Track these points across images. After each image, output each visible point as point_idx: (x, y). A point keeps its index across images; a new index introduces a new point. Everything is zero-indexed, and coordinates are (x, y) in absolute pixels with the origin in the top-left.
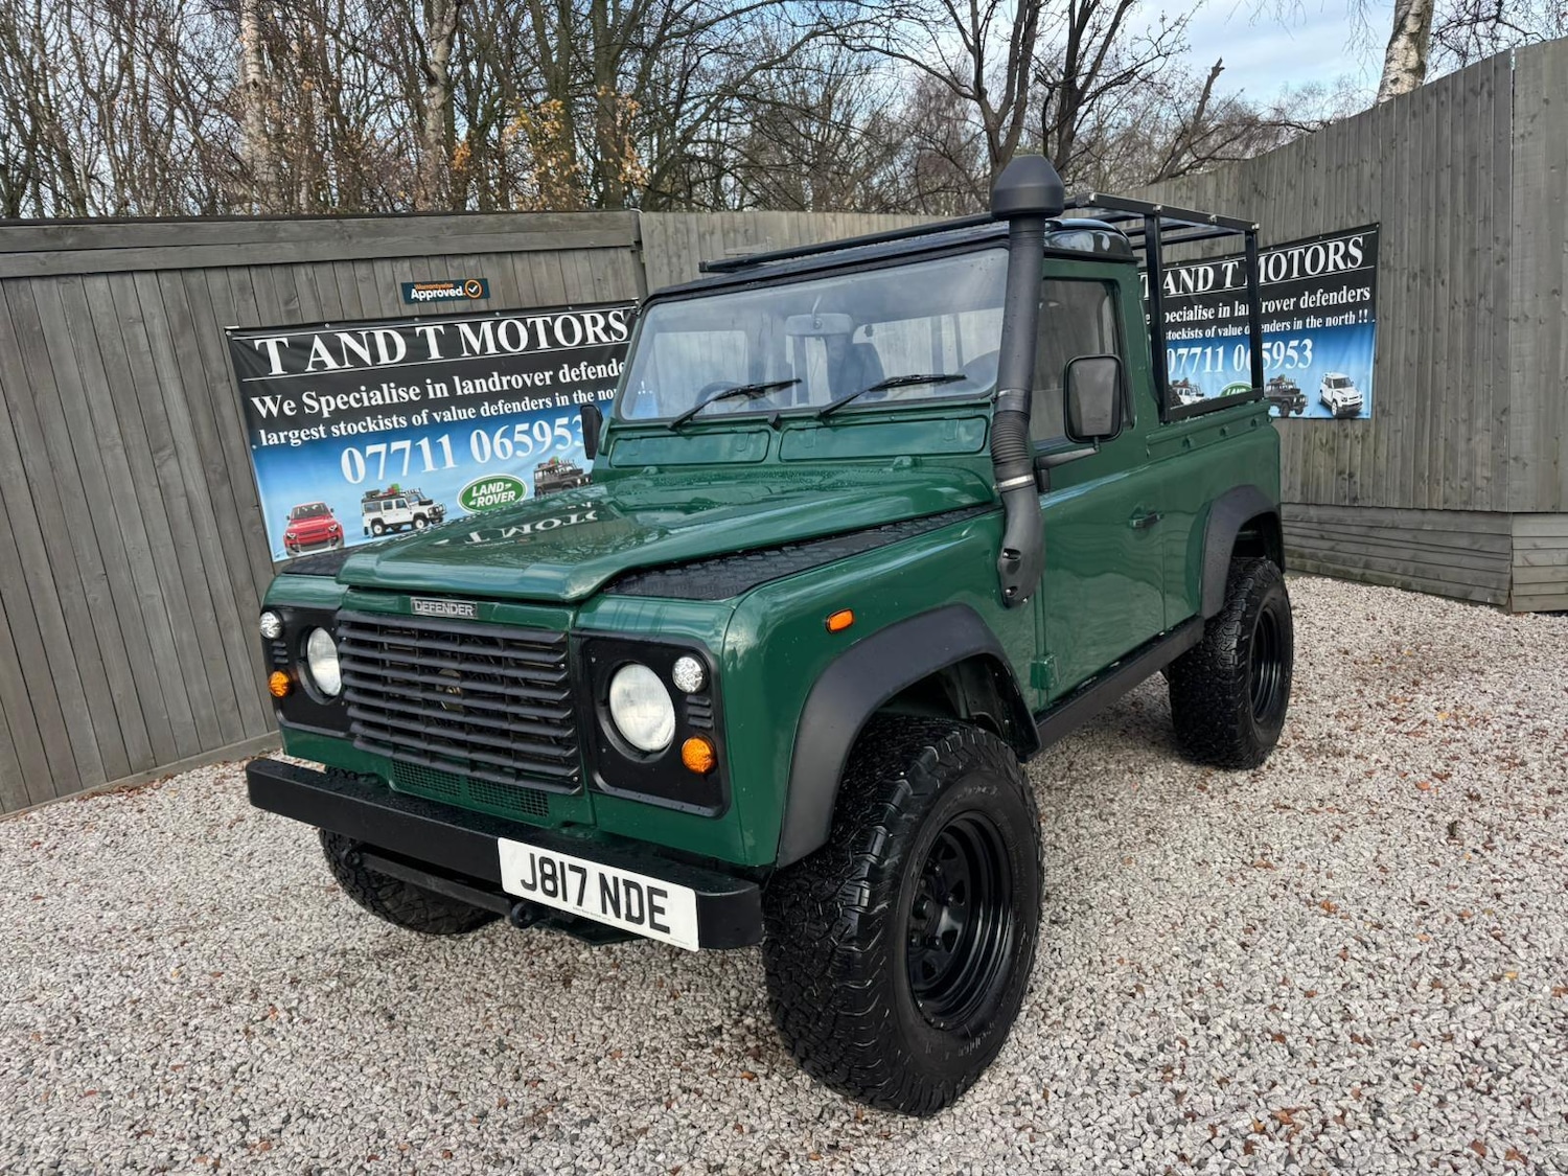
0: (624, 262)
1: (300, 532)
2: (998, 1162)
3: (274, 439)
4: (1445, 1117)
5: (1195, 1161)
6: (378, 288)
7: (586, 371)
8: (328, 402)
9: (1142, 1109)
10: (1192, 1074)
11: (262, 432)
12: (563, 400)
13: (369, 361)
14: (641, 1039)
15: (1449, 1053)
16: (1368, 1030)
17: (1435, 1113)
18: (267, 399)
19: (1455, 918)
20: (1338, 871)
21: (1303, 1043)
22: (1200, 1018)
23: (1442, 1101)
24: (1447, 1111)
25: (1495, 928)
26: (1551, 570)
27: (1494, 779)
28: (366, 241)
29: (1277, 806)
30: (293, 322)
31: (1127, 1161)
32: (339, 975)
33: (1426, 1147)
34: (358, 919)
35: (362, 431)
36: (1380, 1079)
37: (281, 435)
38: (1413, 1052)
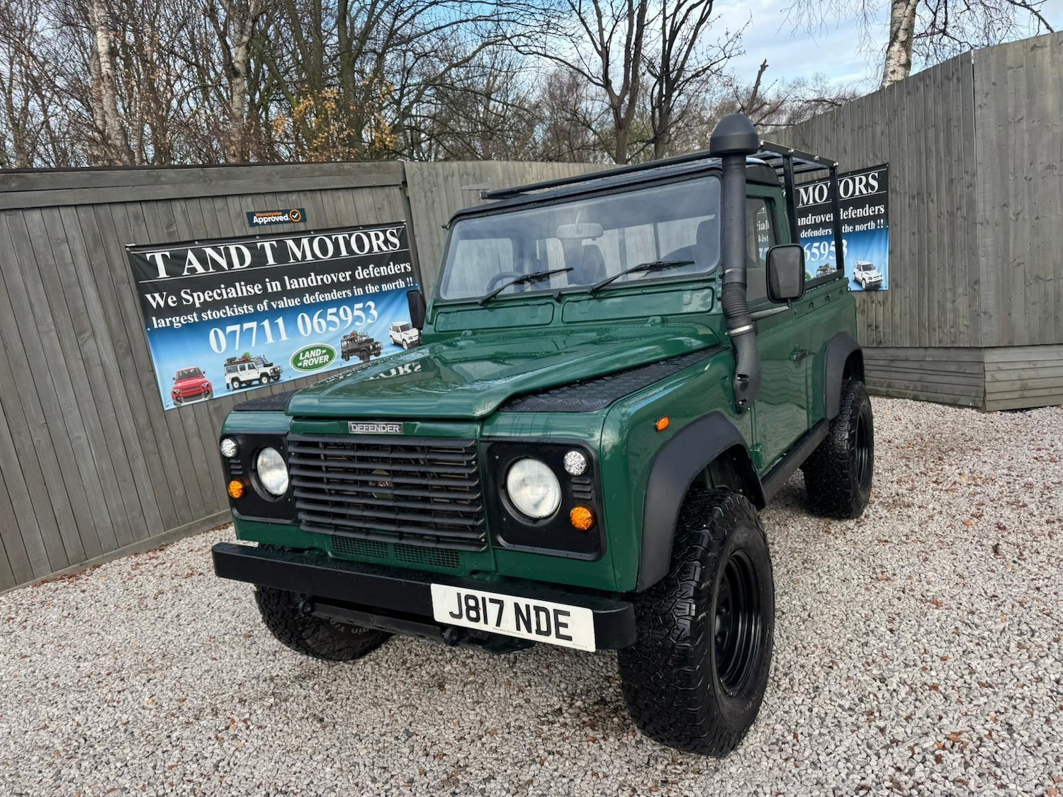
0: (394, 195)
1: (182, 389)
2: (779, 782)
3: (162, 323)
4: (1053, 730)
5: (906, 771)
6: (230, 217)
7: (373, 271)
8: (199, 296)
9: (862, 740)
10: (887, 715)
11: (154, 319)
12: (359, 292)
13: (226, 267)
14: (508, 721)
15: (1043, 689)
16: (988, 679)
17: (1046, 728)
18: (157, 295)
19: (1017, 604)
20: (933, 580)
21: (950, 691)
22: (880, 679)
23: (1048, 721)
24: (1054, 726)
25: (1044, 610)
26: (1009, 383)
27: (1011, 516)
28: (222, 183)
29: (880, 541)
30: (173, 241)
31: (863, 775)
32: (273, 694)
33: (1048, 749)
34: (274, 655)
35: (223, 316)
36: (1006, 709)
37: (167, 320)
38: (1020, 690)
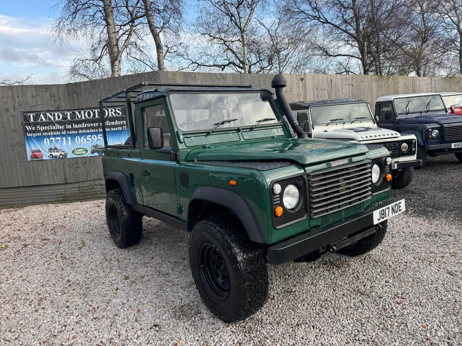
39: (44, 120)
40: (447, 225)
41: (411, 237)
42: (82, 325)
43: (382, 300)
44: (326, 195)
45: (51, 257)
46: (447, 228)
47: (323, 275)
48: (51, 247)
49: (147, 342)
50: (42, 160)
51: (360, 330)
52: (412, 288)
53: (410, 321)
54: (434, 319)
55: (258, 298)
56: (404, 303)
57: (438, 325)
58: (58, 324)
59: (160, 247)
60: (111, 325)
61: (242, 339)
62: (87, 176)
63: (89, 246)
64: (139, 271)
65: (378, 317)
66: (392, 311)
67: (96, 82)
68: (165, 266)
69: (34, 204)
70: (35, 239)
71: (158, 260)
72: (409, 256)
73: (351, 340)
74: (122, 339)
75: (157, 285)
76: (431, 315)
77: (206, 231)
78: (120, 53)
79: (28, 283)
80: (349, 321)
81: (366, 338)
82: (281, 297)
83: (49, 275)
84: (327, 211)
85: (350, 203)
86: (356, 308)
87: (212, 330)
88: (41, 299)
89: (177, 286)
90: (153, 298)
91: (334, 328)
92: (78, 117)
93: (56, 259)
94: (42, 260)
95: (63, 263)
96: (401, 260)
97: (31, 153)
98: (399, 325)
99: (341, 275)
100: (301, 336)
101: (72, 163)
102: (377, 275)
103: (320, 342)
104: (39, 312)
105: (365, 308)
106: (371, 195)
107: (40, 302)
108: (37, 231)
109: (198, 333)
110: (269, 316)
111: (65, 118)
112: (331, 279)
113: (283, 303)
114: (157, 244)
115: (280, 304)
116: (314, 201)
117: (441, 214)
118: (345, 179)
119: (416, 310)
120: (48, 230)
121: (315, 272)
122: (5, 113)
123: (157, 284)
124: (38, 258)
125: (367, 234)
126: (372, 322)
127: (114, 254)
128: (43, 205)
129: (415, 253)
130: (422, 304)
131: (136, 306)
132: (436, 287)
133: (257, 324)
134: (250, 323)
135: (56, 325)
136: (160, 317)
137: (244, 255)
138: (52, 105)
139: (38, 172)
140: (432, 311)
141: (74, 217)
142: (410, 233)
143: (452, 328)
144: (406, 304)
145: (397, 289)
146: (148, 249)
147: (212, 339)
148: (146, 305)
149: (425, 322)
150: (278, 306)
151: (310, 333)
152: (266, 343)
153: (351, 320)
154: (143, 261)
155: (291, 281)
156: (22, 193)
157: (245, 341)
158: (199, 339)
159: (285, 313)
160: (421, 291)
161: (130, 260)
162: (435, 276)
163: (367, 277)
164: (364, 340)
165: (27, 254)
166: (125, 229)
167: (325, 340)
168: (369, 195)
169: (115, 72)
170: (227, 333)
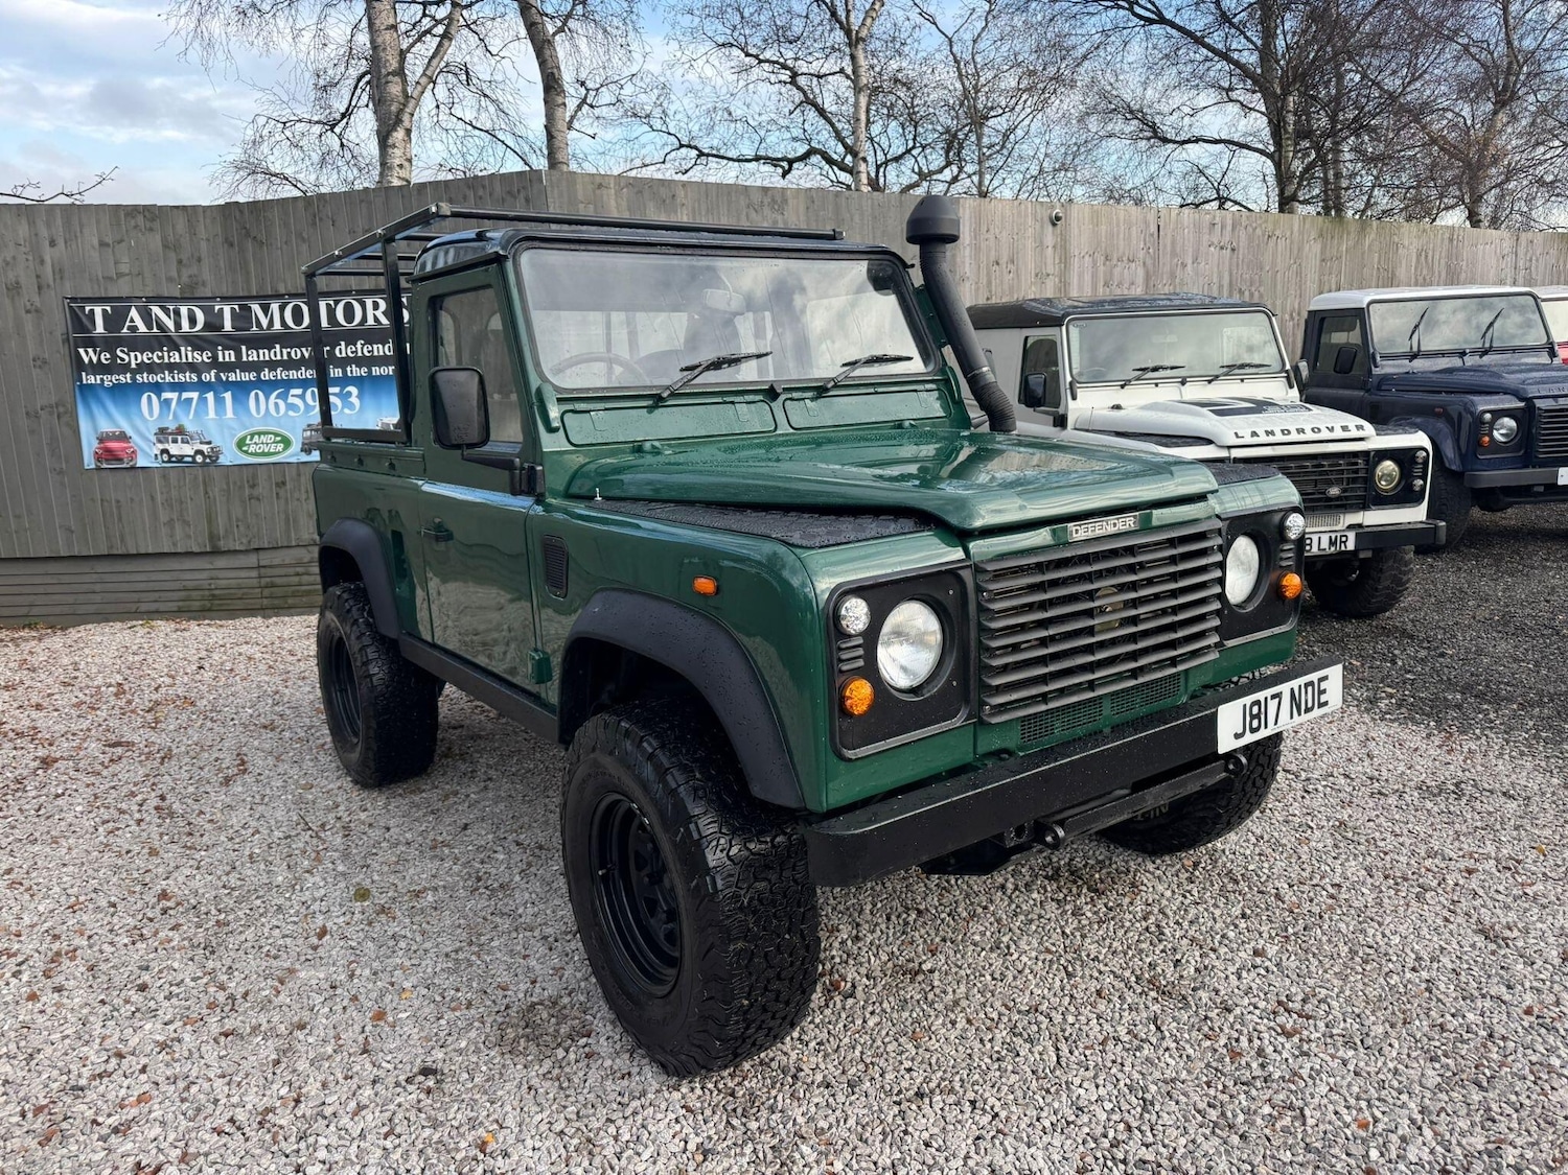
39: (142, 328)
40: (1506, 757)
41: (1372, 793)
42: (177, 1055)
43: (1232, 1020)
44: (1043, 642)
45: (124, 806)
46: (1502, 767)
47: (1040, 917)
48: (131, 771)
49: (386, 1129)
50: (133, 468)
51: (1134, 1124)
52: (1345, 979)
53: (1316, 1101)
54: (1404, 1097)
55: (778, 996)
56: (1305, 1033)
57: (1413, 1121)
58: (96, 1047)
59: (498, 789)
60: (277, 1062)
61: (716, 1137)
62: (288, 531)
63: (259, 774)
64: (412, 871)
65: (1205, 1079)
66: (1260, 1060)
67: (326, 201)
68: (501, 857)
69: (103, 617)
70: (85, 740)
71: (482, 835)
72: (1353, 863)
73: (1097, 1159)
74: (304, 1116)
75: (459, 926)
76: (1396, 1084)
77: (611, 753)
78: (412, 103)
79: (27, 897)
80: (1102, 1091)
81: (1150, 1157)
82: (879, 988)
83: (103, 871)
84: (1044, 698)
85: (1134, 673)
86: (1136, 1042)
87: (619, 1099)
88: (58, 954)
89: (528, 934)
90: (437, 970)
91: (1044, 1114)
92: (259, 324)
93: (137, 816)
94: (91, 815)
95: (161, 830)
96: (1322, 878)
97: (95, 444)
98: (1275, 1113)
99: (1101, 922)
100: (926, 1135)
101: (235, 483)
102: (1227, 927)
103: (987, 1161)
104: (44, 999)
105: (1165, 1045)
106: (1216, 645)
107: (53, 965)
108: (98, 712)
109: (565, 1107)
110: (825, 1056)
111: (213, 324)
112: (1063, 932)
113: (884, 1011)
114: (490, 779)
115: (872, 1013)
116: (996, 662)
117: (1492, 716)
118: (1122, 588)
119: (1345, 1063)
120: (133, 711)
121: (1014, 906)
122: (7, 301)
123: (462, 921)
124: (79, 809)
125: (1191, 784)
126: (1182, 1097)
127: (337, 806)
128: (134, 623)
129: (1373, 854)
130: (1369, 1042)
131: (374, 995)
132: (1428, 981)
133: (778, 1085)
134: (755, 1080)
135: (90, 1052)
136: (450, 1039)
137: (731, 846)
138: (170, 279)
139: (119, 508)
140: (1400, 1066)
141: (232, 670)
142: (1371, 779)
143: (1462, 1134)
144: (1312, 1037)
145: (1288, 982)
146: (456, 793)
147: (612, 1130)
148: (407, 994)
149: (1370, 1106)
150: (865, 1022)
151: (959, 1127)
152: (797, 1156)
153: (1110, 1087)
154: (431, 836)
155: (923, 931)
156: (66, 579)
157: (726, 1143)
158: (566, 1131)
159: (882, 1050)
160: (1372, 993)
161: (388, 829)
162: (1430, 940)
163: (1191, 933)
164: (1145, 1162)
165: (45, 791)
166: (374, 724)
167: (1007, 1155)
168: (1209, 646)
169: (391, 168)
170: (669, 1113)
